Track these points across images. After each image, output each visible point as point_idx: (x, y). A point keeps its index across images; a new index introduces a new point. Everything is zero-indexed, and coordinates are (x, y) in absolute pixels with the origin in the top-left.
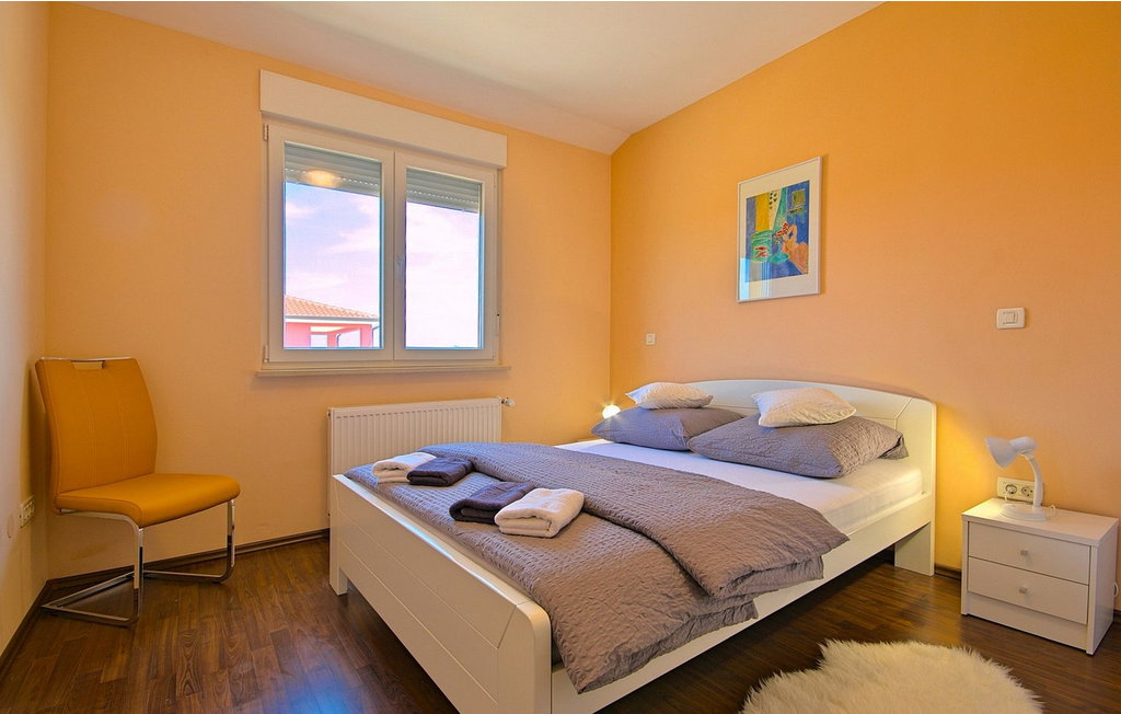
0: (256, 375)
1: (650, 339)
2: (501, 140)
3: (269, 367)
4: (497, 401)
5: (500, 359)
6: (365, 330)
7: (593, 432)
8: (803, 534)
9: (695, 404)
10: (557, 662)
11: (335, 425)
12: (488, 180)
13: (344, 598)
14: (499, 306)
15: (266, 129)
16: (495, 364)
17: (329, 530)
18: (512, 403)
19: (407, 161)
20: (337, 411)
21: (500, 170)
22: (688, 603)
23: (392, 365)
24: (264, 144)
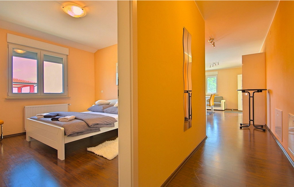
0: (6, 99)
1: (102, 91)
2: (68, 49)
3: (8, 97)
4: (67, 104)
5: (68, 95)
6: (31, 86)
7: (88, 110)
8: (110, 120)
9: (107, 104)
10: (65, 134)
11: (26, 110)
12: (64, 58)
13: (30, 142)
14: (68, 84)
15: (8, 46)
16: (67, 96)
17: (26, 132)
18: (70, 104)
19: (43, 53)
20: (26, 107)
21: (67, 55)
22: (87, 128)
23: (41, 97)
24: (8, 49)
